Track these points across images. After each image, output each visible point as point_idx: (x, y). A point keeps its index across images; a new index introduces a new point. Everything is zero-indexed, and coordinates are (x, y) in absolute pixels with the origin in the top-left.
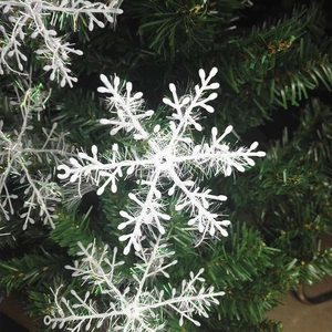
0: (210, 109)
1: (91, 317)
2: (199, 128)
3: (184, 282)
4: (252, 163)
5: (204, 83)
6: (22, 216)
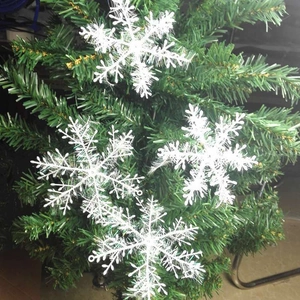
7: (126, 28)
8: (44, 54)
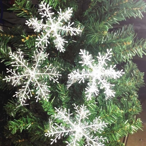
0: (110, 60)
1: (64, 132)
2: (107, 65)
3: (94, 120)
4: (121, 75)
5: (108, 52)
6: (36, 97)
7: (48, 19)
8: (12, 36)
